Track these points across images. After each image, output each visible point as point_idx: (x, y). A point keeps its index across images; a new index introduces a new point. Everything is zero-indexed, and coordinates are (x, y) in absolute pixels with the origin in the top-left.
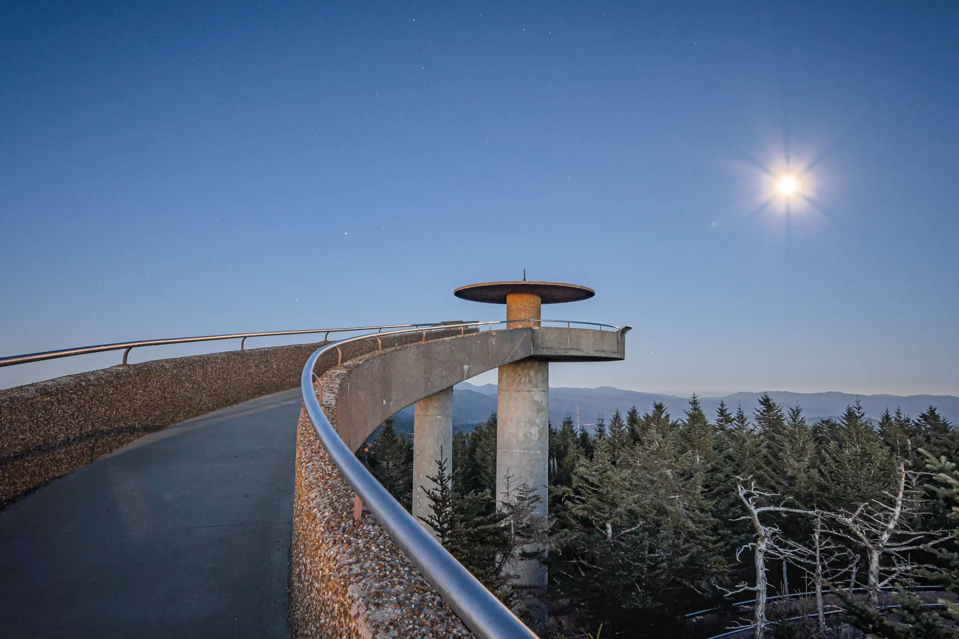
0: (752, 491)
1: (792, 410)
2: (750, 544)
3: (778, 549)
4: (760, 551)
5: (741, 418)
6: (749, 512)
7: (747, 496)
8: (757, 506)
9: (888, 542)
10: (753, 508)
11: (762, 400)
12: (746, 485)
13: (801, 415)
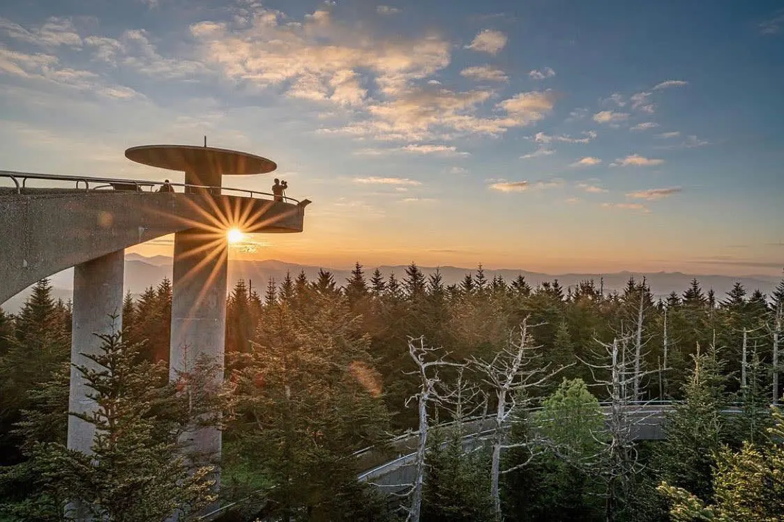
0: (422, 349)
1: (433, 278)
2: (416, 395)
3: (438, 396)
4: (423, 400)
5: (393, 285)
6: (418, 368)
7: (416, 354)
8: (425, 362)
9: (512, 382)
10: (421, 364)
11: (409, 270)
12: (417, 344)
13: (441, 283)
